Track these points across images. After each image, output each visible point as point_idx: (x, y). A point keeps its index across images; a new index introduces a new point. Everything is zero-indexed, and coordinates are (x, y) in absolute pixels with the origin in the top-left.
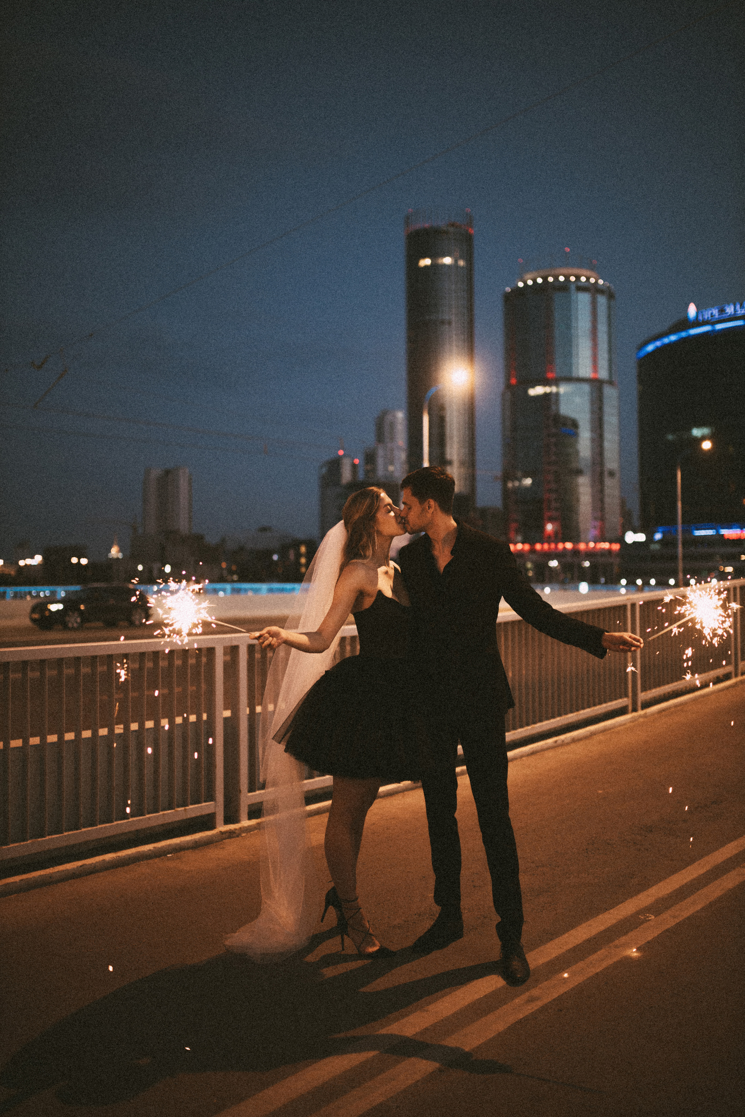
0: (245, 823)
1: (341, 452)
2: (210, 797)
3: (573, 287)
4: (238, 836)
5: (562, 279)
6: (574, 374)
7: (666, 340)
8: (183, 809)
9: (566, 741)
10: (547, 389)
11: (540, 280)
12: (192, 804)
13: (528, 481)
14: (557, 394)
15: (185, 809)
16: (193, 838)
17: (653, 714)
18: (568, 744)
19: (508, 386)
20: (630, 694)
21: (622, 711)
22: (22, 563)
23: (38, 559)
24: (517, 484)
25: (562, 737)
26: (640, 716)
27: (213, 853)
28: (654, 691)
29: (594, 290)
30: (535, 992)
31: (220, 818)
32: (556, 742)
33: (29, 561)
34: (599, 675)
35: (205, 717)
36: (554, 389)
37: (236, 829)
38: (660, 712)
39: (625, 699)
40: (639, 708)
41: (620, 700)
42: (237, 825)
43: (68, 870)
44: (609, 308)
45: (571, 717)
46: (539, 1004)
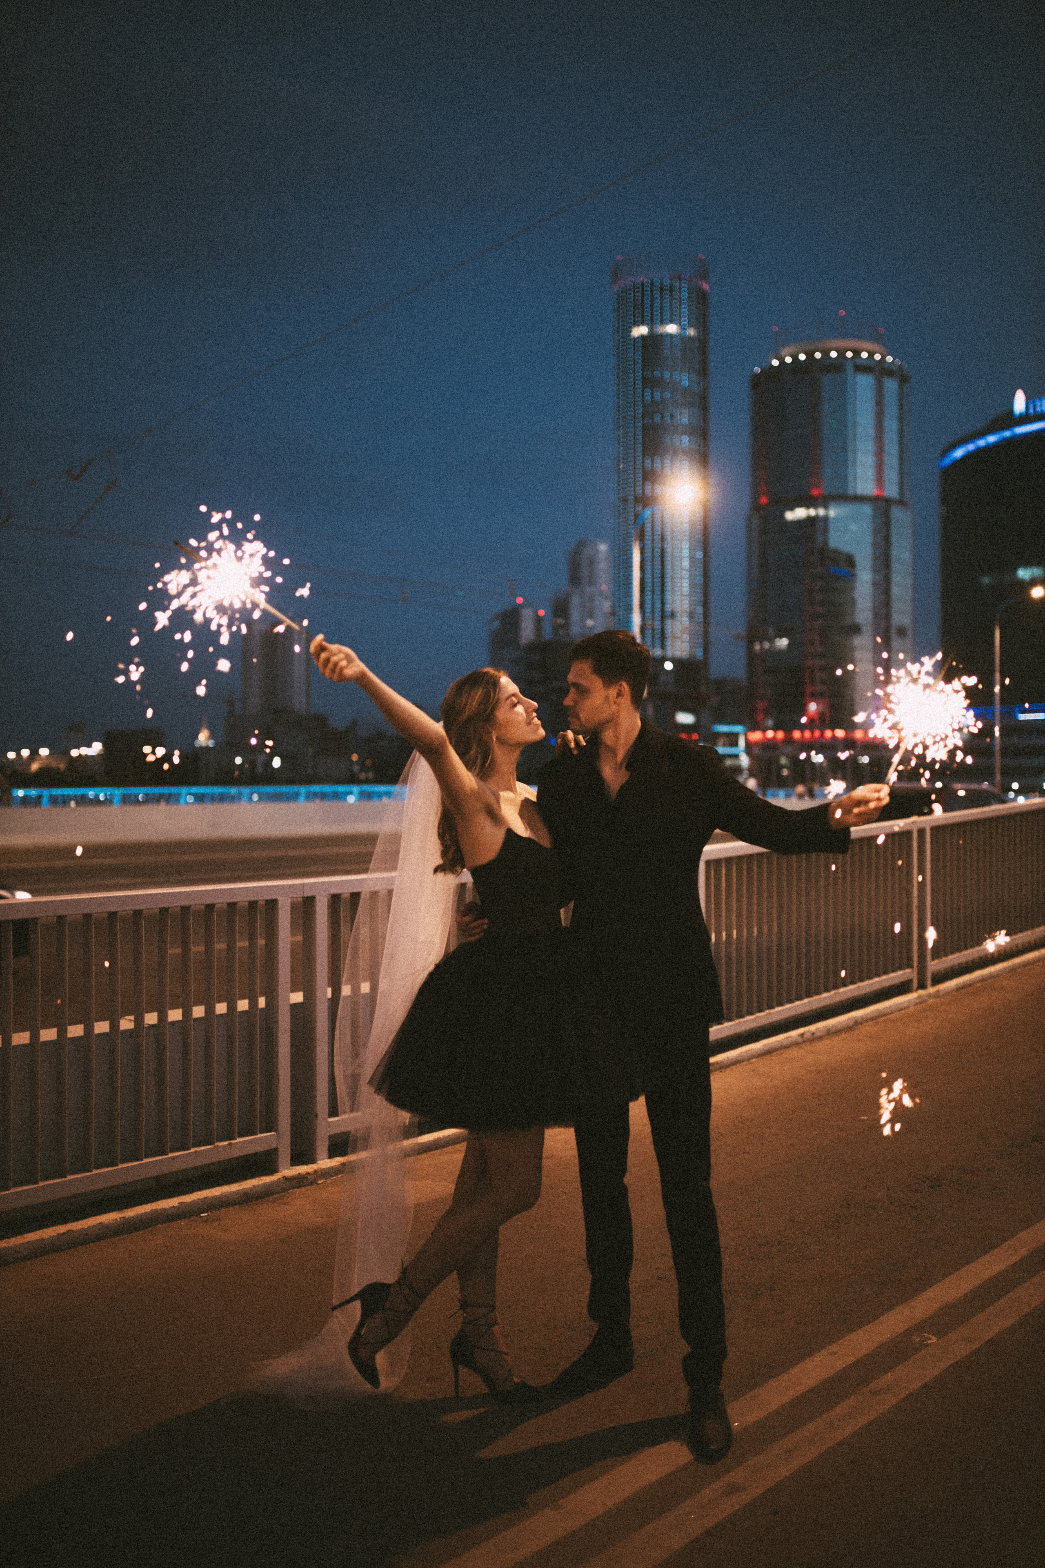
0: (325, 1163)
1: (520, 600)
2: (270, 1125)
3: (850, 368)
4: (311, 1184)
5: (834, 354)
6: (850, 492)
7: (981, 443)
8: (226, 1143)
9: (819, 1034)
10: (812, 512)
11: (802, 357)
12: (241, 1135)
13: (783, 643)
14: (826, 519)
15: (230, 1144)
16: (240, 1188)
17: (948, 993)
18: (821, 1038)
19: (756, 507)
20: (915, 964)
21: (903, 988)
22: (74, 753)
23: (97, 748)
24: (767, 645)
25: (812, 1028)
26: (930, 996)
27: (270, 1211)
28: (951, 957)
29: (880, 371)
30: (737, 1476)
31: (285, 1154)
32: (802, 1035)
33: (84, 751)
34: (869, 935)
35: (262, 1002)
36: (821, 512)
37: (308, 1173)
38: (959, 989)
39: (908, 970)
40: (929, 982)
41: (900, 973)
42: (311, 1166)
43: (42, 1240)
44: (901, 397)
45: (826, 998)
46: (744, 1498)
